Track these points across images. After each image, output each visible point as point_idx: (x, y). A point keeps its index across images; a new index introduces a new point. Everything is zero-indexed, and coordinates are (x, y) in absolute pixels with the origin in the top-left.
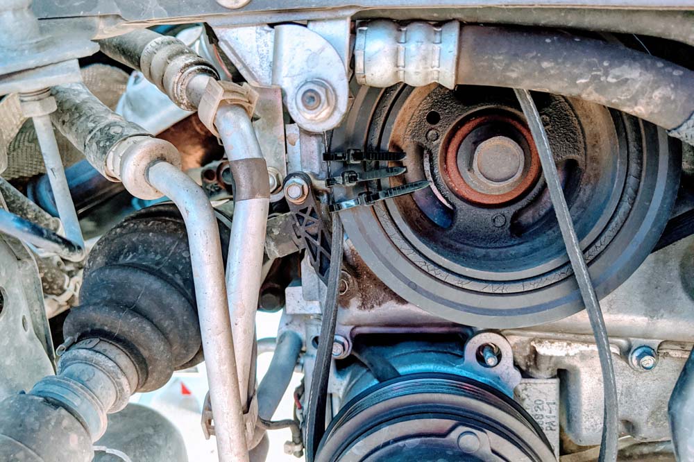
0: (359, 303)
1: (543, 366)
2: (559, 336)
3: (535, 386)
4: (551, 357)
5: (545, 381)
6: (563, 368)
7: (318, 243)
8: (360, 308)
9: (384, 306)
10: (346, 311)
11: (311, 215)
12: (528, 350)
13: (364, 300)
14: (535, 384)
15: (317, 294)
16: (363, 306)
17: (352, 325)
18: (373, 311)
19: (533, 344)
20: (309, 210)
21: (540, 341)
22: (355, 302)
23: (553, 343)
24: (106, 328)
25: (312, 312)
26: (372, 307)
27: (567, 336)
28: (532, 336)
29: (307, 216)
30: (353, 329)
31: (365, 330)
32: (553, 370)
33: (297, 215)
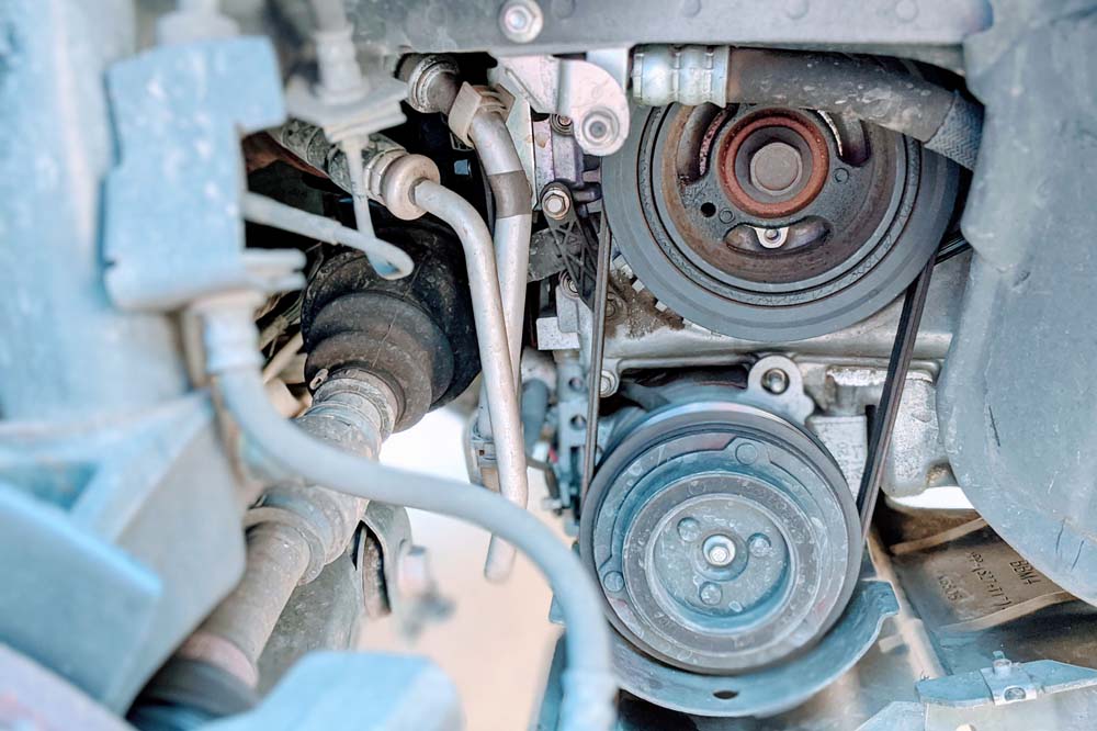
0: (628, 331)
1: (845, 402)
2: (859, 360)
3: (836, 426)
4: (854, 388)
5: (849, 419)
6: (871, 403)
7: (582, 263)
8: (628, 336)
9: (655, 333)
10: (612, 341)
11: (572, 231)
12: (824, 378)
13: (633, 327)
14: (837, 423)
15: (576, 325)
16: (632, 333)
17: (618, 357)
18: (643, 339)
19: (830, 373)
20: (571, 225)
21: (840, 367)
22: (622, 330)
23: (854, 371)
24: (362, 358)
25: (569, 346)
26: (643, 334)
27: (868, 361)
28: (828, 362)
29: (567, 232)
30: (619, 363)
31: (634, 364)
32: (858, 407)
33: (557, 231)
